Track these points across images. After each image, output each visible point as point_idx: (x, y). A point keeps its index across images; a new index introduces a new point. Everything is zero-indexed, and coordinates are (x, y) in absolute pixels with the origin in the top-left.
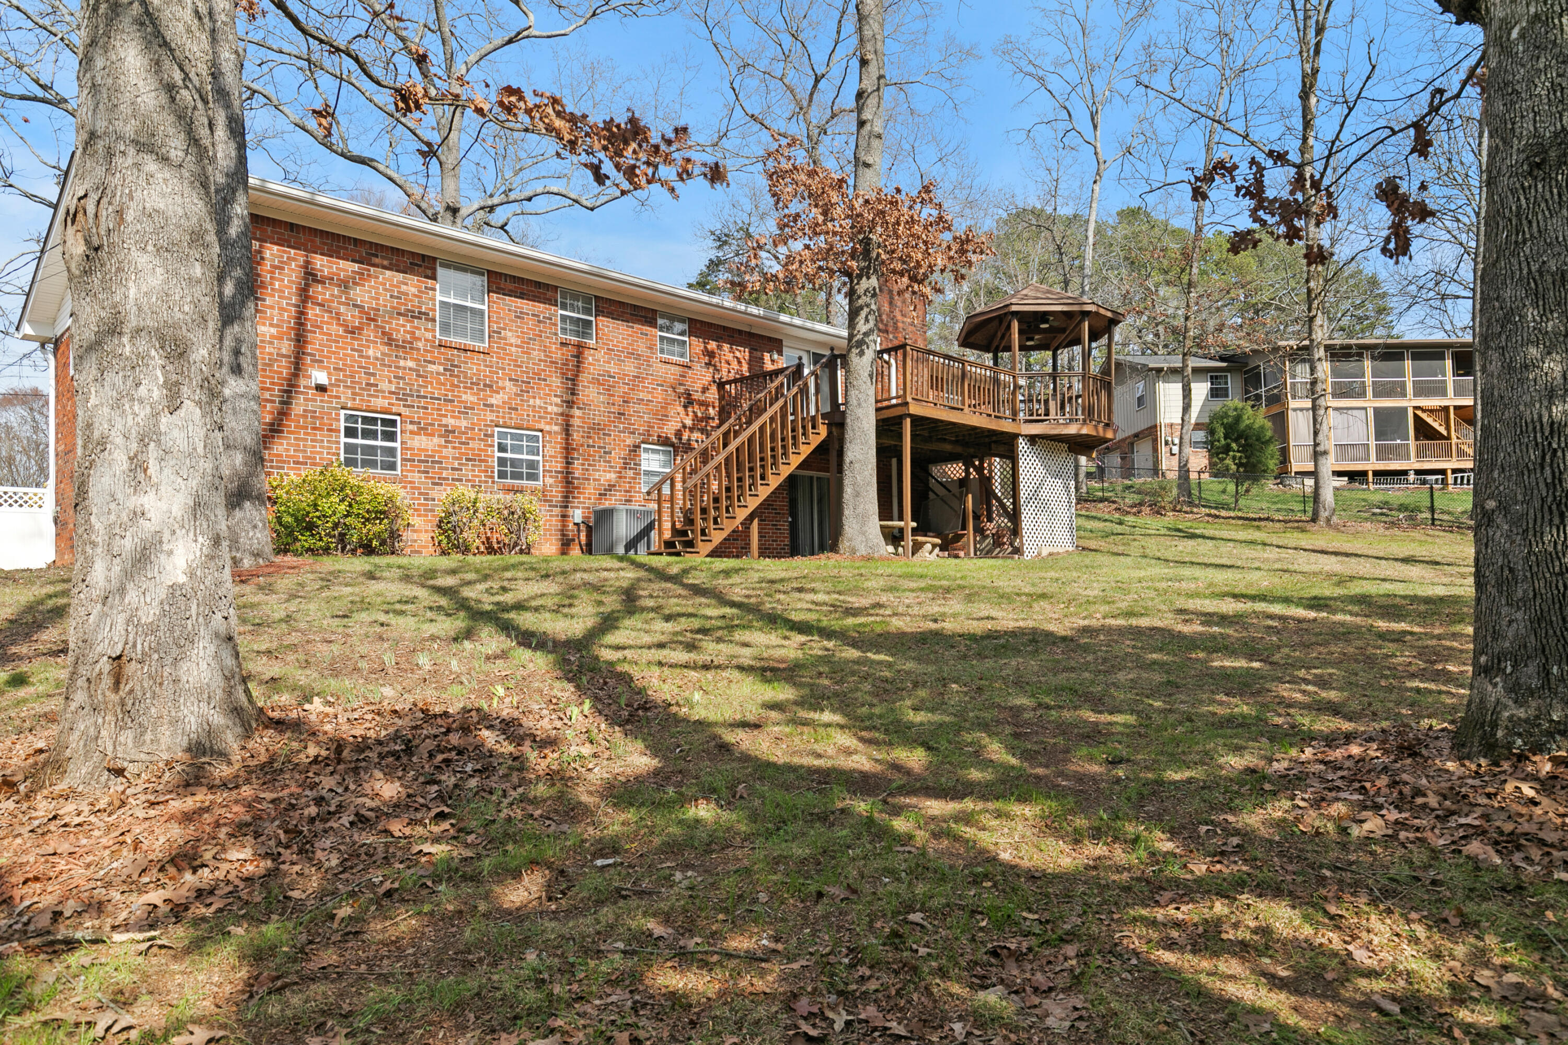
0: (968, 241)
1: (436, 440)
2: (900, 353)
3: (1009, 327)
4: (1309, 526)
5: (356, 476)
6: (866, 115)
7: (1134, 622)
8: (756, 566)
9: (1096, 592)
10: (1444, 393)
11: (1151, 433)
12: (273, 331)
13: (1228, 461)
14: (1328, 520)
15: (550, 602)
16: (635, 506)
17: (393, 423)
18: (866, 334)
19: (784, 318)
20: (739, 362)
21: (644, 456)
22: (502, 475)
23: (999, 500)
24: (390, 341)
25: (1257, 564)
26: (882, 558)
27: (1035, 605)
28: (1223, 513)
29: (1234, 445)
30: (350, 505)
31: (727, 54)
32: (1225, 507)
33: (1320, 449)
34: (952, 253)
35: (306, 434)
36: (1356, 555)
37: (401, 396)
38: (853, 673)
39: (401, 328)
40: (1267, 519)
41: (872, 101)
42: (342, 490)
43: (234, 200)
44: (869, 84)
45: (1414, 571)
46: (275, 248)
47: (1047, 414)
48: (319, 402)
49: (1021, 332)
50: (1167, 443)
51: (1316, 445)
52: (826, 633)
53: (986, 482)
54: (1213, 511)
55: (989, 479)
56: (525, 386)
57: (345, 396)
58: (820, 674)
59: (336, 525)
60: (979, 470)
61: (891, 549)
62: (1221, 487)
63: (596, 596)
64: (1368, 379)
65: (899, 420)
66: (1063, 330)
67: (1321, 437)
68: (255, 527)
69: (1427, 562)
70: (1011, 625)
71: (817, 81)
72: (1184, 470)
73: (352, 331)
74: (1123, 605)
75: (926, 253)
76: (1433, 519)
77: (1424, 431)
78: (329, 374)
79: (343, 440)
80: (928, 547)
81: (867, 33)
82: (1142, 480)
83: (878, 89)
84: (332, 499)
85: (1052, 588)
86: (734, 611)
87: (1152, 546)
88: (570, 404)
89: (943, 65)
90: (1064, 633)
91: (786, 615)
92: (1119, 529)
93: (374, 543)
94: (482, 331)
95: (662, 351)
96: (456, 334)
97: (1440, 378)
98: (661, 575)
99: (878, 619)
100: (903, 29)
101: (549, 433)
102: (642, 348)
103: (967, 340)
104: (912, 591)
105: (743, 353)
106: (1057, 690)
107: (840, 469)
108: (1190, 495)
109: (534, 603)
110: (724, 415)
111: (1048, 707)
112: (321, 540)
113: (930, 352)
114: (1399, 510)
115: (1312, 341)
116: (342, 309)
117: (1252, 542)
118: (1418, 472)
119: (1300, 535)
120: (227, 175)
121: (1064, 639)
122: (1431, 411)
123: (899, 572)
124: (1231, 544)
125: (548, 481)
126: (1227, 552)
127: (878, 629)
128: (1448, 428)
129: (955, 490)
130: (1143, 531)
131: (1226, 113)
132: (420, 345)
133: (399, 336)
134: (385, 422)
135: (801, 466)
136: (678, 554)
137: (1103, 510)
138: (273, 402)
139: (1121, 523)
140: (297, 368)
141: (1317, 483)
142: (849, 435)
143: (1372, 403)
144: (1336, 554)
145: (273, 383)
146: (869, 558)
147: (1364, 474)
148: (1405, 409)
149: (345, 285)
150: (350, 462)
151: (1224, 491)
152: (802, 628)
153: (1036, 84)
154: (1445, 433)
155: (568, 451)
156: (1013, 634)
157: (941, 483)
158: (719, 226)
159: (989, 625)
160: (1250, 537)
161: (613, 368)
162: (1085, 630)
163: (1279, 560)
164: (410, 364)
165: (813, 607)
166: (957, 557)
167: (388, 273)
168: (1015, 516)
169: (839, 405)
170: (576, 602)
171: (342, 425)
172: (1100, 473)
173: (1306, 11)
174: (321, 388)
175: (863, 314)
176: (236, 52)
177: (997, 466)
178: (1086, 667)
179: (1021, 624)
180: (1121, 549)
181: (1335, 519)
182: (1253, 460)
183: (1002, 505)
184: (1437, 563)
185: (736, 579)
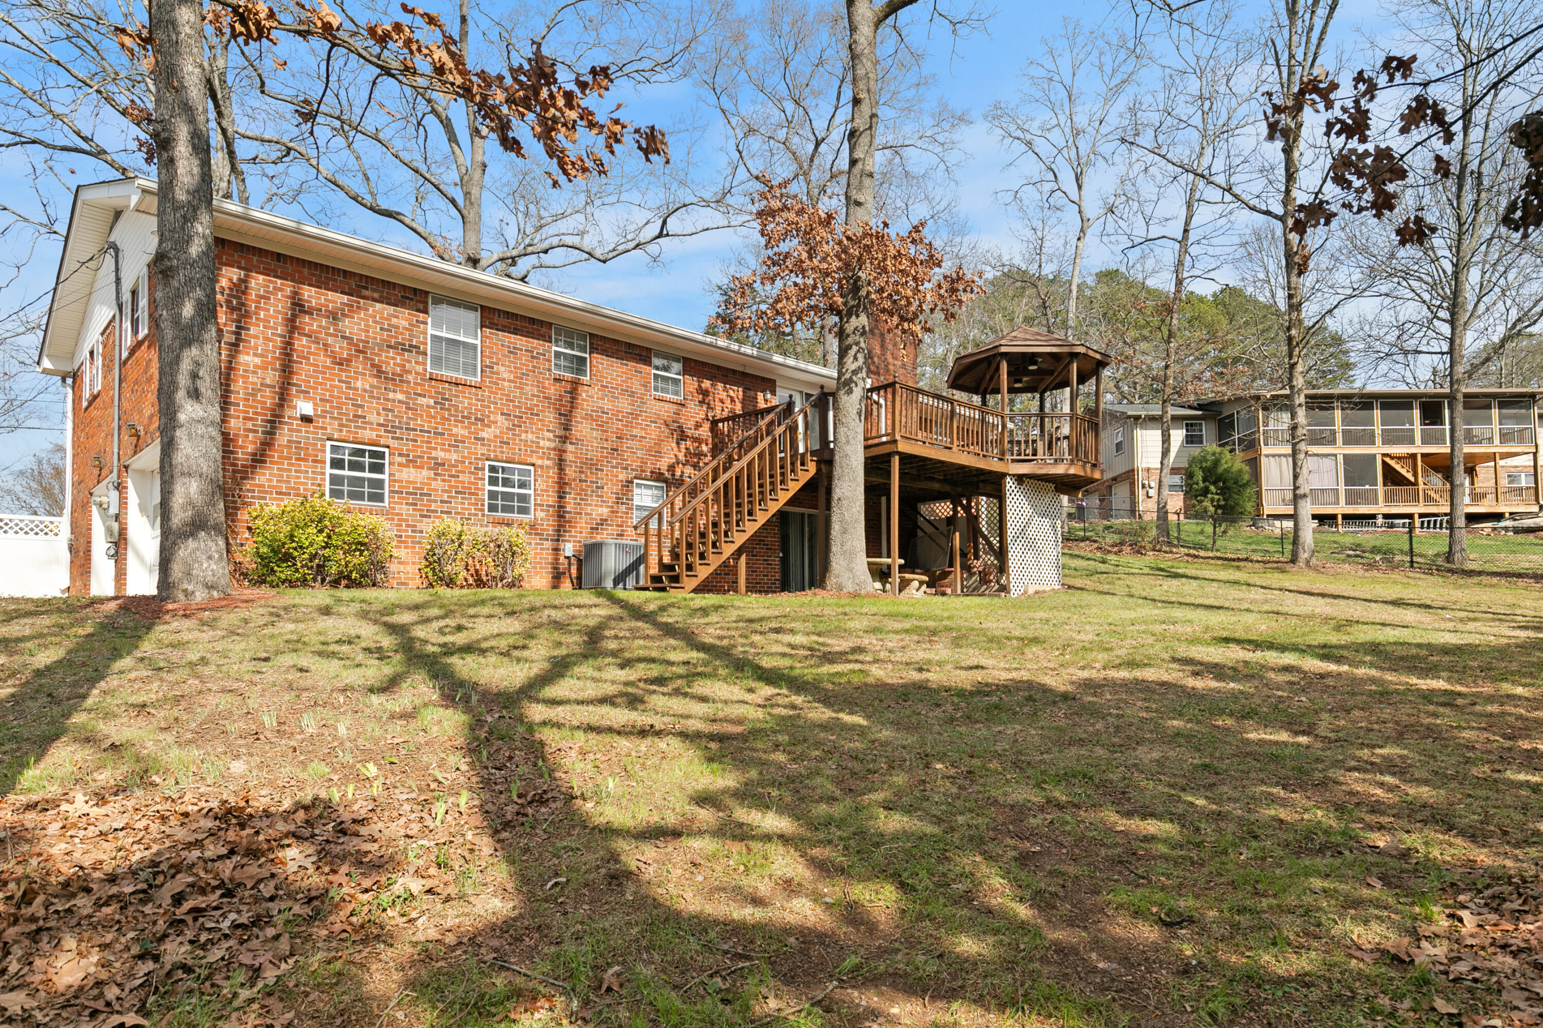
0: (959, 279)
1: (425, 473)
2: (889, 390)
3: (998, 368)
4: (1289, 567)
5: (336, 508)
6: (859, 154)
7: (1138, 674)
8: (737, 603)
9: (1091, 637)
10: (1412, 442)
11: (1129, 476)
12: (257, 360)
13: (1207, 504)
14: (1308, 562)
15: (503, 644)
16: (626, 541)
17: (381, 455)
18: (855, 372)
19: (777, 358)
20: (732, 400)
21: (636, 491)
22: (493, 508)
23: (985, 538)
24: (379, 372)
25: (1245, 606)
26: (868, 595)
27: (1027, 650)
28: (1202, 553)
29: (1212, 488)
30: (329, 537)
31: (734, 121)
32: (1202, 547)
33: (1300, 492)
34: (942, 291)
35: (290, 464)
36: (1344, 597)
37: (389, 428)
38: (818, 744)
39: (392, 361)
40: (1246, 559)
41: (864, 140)
42: (320, 521)
43: (195, 218)
44: (861, 123)
45: (1409, 615)
46: (261, 277)
47: (1035, 454)
48: (305, 432)
49: (1009, 374)
50: (1143, 486)
51: (1296, 488)
52: (797, 685)
53: (973, 520)
54: (1192, 552)
55: (977, 517)
56: (518, 422)
57: (332, 428)
58: (777, 746)
59: (313, 557)
60: (967, 509)
61: (878, 585)
62: (1199, 529)
63: (556, 636)
64: (1338, 426)
65: (886, 459)
66: (1051, 372)
67: (1300, 481)
68: (210, 558)
69: (1420, 606)
70: (1004, 676)
71: (817, 145)
72: (1162, 512)
73: (341, 363)
74: (1122, 652)
75: (916, 290)
76: (1412, 562)
77: (1392, 477)
78: (315, 404)
79: (329, 471)
80: (916, 584)
81: (861, 72)
82: (1119, 521)
83: (870, 128)
84: (309, 530)
85: (1043, 632)
86: (702, 655)
87: (1138, 585)
88: (564, 439)
89: (936, 129)
90: (1062, 689)
91: (757, 660)
92: (1102, 568)
93: (354, 575)
94: (475, 366)
95: (656, 389)
96: (447, 368)
97: (1407, 426)
98: (637, 613)
99: (857, 666)
100: (899, 96)
101: (541, 467)
102: (636, 386)
103: (956, 382)
104: (897, 632)
105: (737, 392)
106: (1065, 778)
107: (828, 507)
108: (1168, 535)
109: (484, 645)
110: (716, 450)
111: (1060, 807)
112: (297, 570)
113: (919, 391)
114: (1372, 552)
115: (1292, 387)
116: (330, 340)
117: (1236, 583)
118: (1386, 516)
119: (1281, 576)
120: (188, 192)
121: (1065, 697)
122: (1399, 458)
123: (885, 610)
124: (1215, 584)
125: (540, 514)
126: (1211, 594)
127: (856, 679)
128: (1415, 475)
129: (943, 528)
130: (1127, 570)
131: (1209, 168)
132: (410, 378)
133: (389, 368)
134: (373, 454)
135: (790, 503)
136: (663, 589)
137: (1085, 548)
138: (256, 431)
139: (1104, 562)
140: (282, 399)
141: (1296, 525)
142: (837, 471)
143: (1341, 450)
144: (1323, 595)
145: (256, 413)
146: (855, 595)
147: (1333, 517)
148: (1374, 456)
149: (334, 316)
150: (336, 494)
151: (1202, 532)
152: (770, 677)
153: (1024, 148)
154: (1412, 479)
155: (562, 487)
156: (1007, 688)
157: (929, 521)
158: (726, 281)
159: (979, 676)
160: (1232, 578)
161: (606, 405)
162: (1089, 685)
163: (1266, 601)
164: (400, 396)
165: (788, 650)
166: (944, 594)
167: (378, 306)
168: (1001, 554)
169: (828, 443)
170: (531, 643)
171: (328, 456)
172: (1079, 514)
173: (1290, 67)
174: (306, 419)
175: (852, 352)
176: (201, 66)
177: (983, 505)
178: (1094, 740)
179: (1014, 675)
180: (1106, 588)
181: (1314, 561)
182: (1231, 503)
183: (989, 543)
184: (1429, 607)
185: (714, 618)
